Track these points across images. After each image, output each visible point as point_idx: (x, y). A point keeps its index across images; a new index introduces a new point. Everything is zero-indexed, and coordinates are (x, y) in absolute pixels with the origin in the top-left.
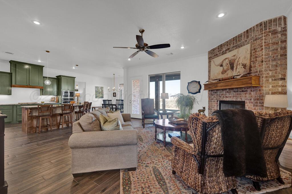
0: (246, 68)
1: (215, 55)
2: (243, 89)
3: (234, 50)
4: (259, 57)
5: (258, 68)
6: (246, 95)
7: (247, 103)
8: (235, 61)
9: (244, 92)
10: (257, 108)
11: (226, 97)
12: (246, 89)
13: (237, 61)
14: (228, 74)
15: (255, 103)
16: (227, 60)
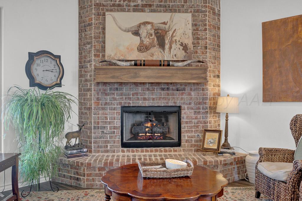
0: (187, 51)
1: (114, 5)
2: (179, 86)
3: (161, 12)
4: (202, 39)
5: (200, 55)
6: (183, 97)
7: (185, 109)
8: (166, 33)
9: (179, 90)
10: (199, 116)
11: (145, 99)
12: (183, 87)
13: (171, 34)
14: (153, 54)
15: (197, 109)
16: (149, 27)
